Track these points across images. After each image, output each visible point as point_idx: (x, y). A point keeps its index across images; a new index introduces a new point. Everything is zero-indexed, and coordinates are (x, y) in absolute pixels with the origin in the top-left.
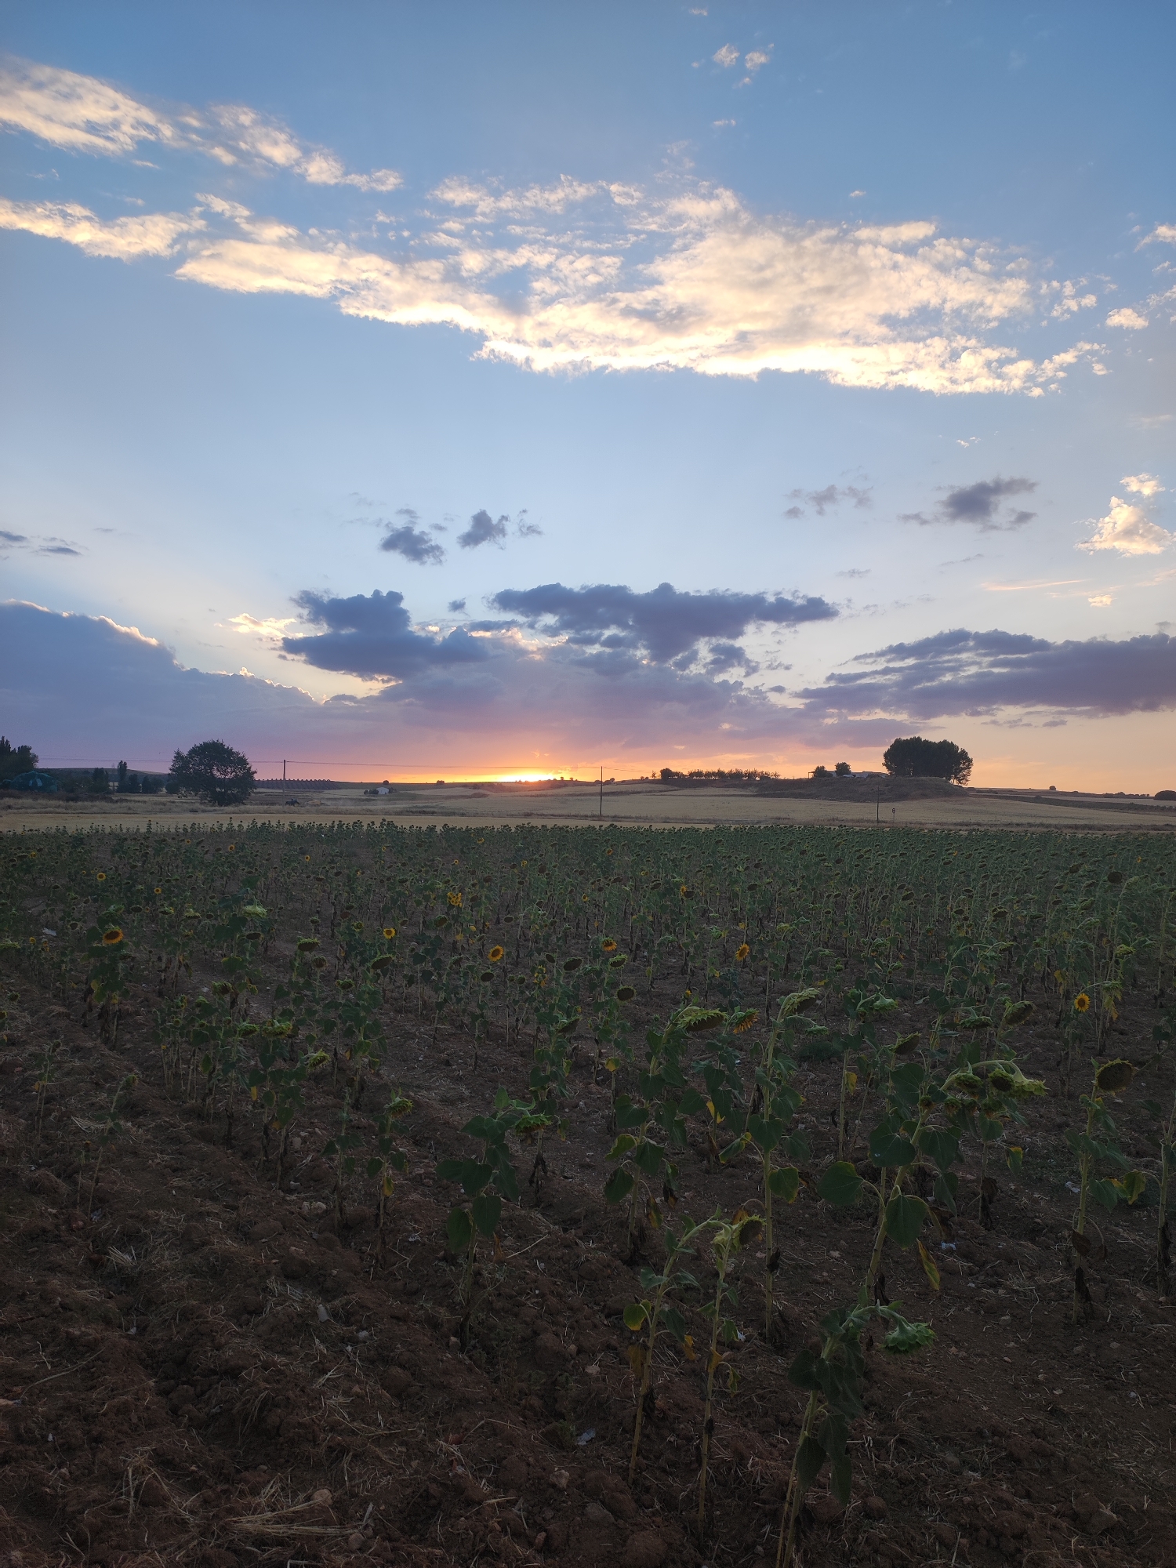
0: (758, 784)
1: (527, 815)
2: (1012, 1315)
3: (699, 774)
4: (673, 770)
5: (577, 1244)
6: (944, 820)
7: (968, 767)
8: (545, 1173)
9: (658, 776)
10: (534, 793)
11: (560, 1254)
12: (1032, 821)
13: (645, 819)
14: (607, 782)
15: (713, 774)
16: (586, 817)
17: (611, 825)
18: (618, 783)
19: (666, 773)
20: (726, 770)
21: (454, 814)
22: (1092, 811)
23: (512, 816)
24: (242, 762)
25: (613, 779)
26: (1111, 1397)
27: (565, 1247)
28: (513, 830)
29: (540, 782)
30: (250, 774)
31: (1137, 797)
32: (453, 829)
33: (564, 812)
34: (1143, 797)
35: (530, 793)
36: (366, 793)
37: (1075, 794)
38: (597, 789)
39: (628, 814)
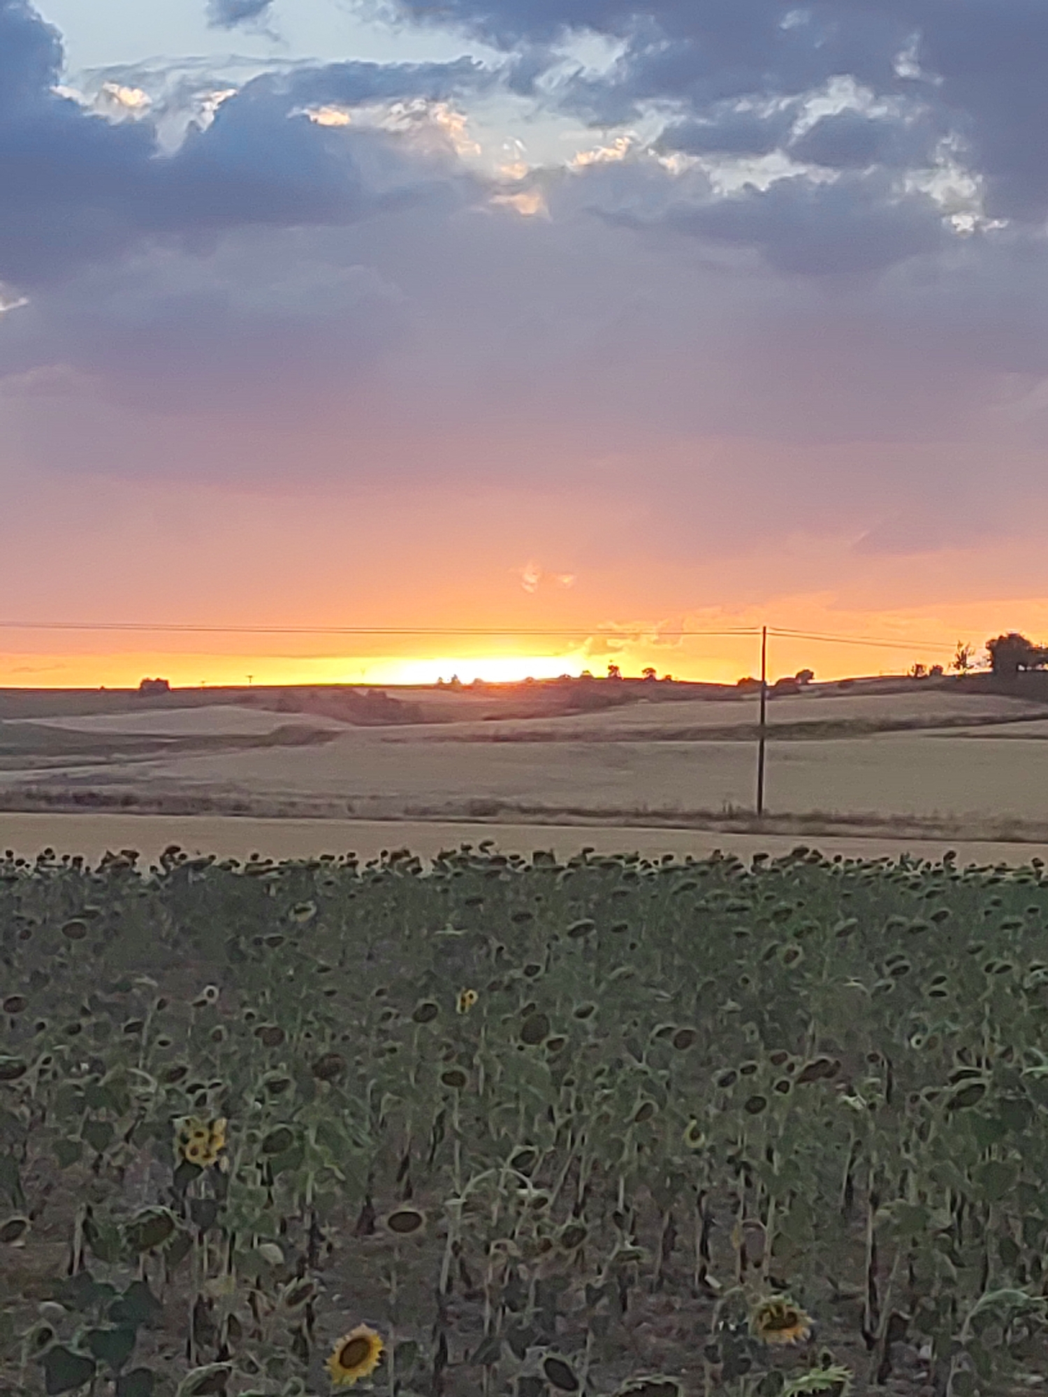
1: (483, 811)
9: (980, 662)
10: (505, 726)
13: (930, 828)
14: (787, 687)
16: (704, 819)
17: (800, 852)
18: (826, 690)
19: (1010, 652)
21: (204, 805)
23: (424, 813)
25: (806, 675)
28: (428, 869)
29: (529, 684)
32: (199, 866)
33: (620, 800)
35: (492, 727)
38: (747, 712)
39: (861, 810)
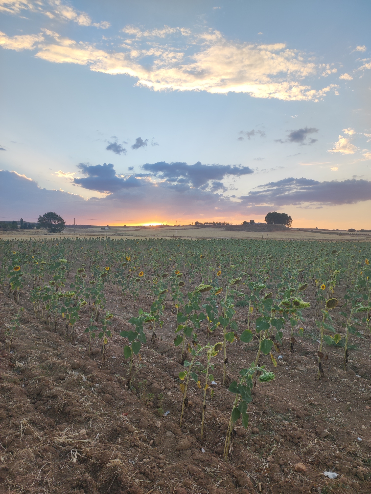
0: (226, 227)
2: (299, 377)
3: (207, 223)
4: (199, 222)
5: (165, 358)
6: (283, 238)
7: (291, 221)
8: (156, 338)
9: (194, 224)
11: (160, 361)
12: (310, 238)
13: (190, 237)
14: (178, 226)
15: (212, 223)
16: (171, 237)
17: (179, 239)
18: (181, 226)
19: (197, 223)
20: (216, 222)
21: (129, 235)
22: (329, 235)
23: (148, 236)
24: (61, 219)
25: (180, 225)
26: (329, 400)
27: (162, 359)
28: (148, 240)
29: (157, 226)
30: (63, 223)
31: (342, 230)
32: (129, 239)
33: (165, 235)
34: (344, 231)
35: (154, 229)
36: (101, 229)
37: (323, 230)
38: (175, 228)
39: (184, 236)
